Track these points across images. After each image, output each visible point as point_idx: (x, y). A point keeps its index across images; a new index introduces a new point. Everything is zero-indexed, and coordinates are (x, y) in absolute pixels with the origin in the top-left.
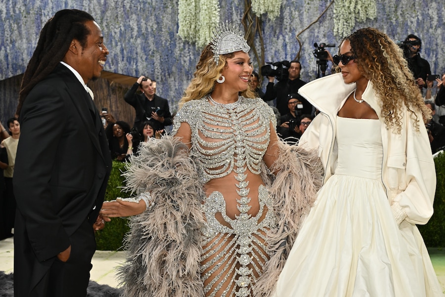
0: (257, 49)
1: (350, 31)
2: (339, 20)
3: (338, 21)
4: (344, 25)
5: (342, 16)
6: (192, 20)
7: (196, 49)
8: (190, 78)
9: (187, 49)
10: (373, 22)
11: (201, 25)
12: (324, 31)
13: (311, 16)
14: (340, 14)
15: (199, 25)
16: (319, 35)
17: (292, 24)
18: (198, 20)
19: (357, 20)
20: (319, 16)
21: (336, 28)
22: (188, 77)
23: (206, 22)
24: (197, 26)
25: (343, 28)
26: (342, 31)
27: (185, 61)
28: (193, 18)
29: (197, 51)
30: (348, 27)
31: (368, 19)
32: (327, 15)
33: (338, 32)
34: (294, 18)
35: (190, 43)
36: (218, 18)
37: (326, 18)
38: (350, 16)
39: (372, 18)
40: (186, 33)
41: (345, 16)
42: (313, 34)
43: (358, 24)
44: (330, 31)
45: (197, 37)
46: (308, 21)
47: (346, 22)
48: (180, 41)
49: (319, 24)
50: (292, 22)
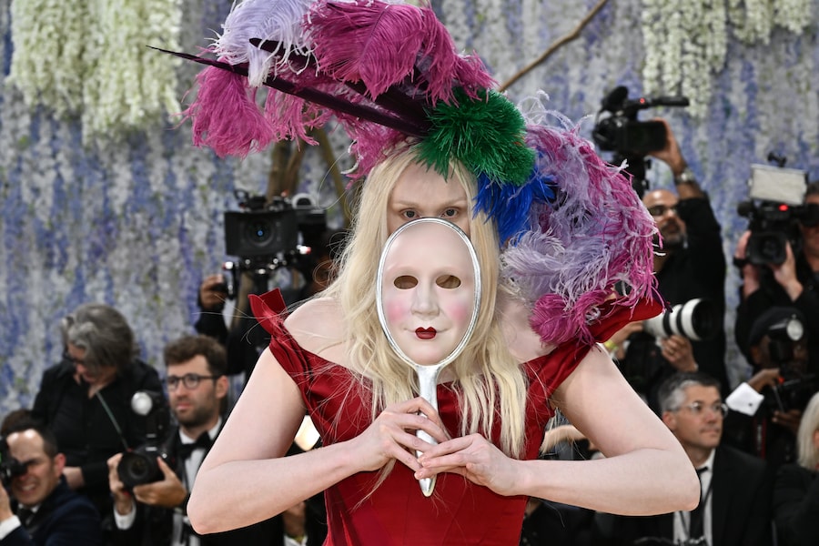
0: (333, 146)
1: (706, 76)
2: (666, 32)
3: (662, 37)
4: (684, 52)
5: (676, 16)
6: (69, 24)
7: (85, 141)
8: (56, 260)
9: (45, 140)
10: (798, 42)
11: (107, 44)
12: (604, 77)
13: (553, 14)
14: (669, 8)
15: (97, 44)
16: (585, 89)
17: (477, 43)
18: (92, 22)
19: (737, 32)
20: (583, 13)
21: (652, 62)
22: (51, 255)
23: (125, 29)
24: (90, 47)
25: (681, 64)
26: (677, 78)
27: (36, 191)
28: (71, 14)
29: (87, 149)
30: (700, 60)
31: (778, 31)
32: (619, 13)
33: (659, 78)
34: (483, 22)
35: (56, 117)
36: (177, 16)
37: (613, 24)
38: (708, 17)
39: (795, 27)
40: (40, 74)
41: (689, 16)
42: (561, 87)
43: (740, 49)
44: (628, 77)
45: (86, 91)
46: (540, 34)
47: (694, 41)
48: (18, 108)
49: (586, 48)
50: (475, 36)
